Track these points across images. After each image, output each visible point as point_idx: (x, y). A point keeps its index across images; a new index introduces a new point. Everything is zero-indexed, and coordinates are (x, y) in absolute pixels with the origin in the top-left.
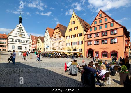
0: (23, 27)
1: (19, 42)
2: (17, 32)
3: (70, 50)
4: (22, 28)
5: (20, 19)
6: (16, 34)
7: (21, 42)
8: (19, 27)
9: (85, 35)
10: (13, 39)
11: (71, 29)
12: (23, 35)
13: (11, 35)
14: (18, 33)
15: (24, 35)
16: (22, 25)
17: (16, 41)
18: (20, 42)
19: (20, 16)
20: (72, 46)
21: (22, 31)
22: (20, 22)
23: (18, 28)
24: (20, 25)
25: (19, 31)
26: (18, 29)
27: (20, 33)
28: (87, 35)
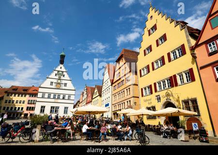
0: (64, 70)
1: (54, 98)
2: (52, 80)
3: (154, 108)
4: (63, 72)
5: (63, 57)
6: (52, 83)
7: (59, 98)
8: (58, 71)
9: (197, 46)
10: (44, 93)
11: (150, 48)
12: (63, 85)
13: (42, 86)
14: (55, 81)
15: (65, 85)
16: (63, 68)
17: (49, 97)
18: (56, 98)
19: (63, 54)
20: (157, 94)
21: (62, 78)
22: (62, 62)
23: (56, 72)
24: (61, 68)
25: (57, 77)
26: (56, 74)
27: (59, 81)
28: (204, 46)
